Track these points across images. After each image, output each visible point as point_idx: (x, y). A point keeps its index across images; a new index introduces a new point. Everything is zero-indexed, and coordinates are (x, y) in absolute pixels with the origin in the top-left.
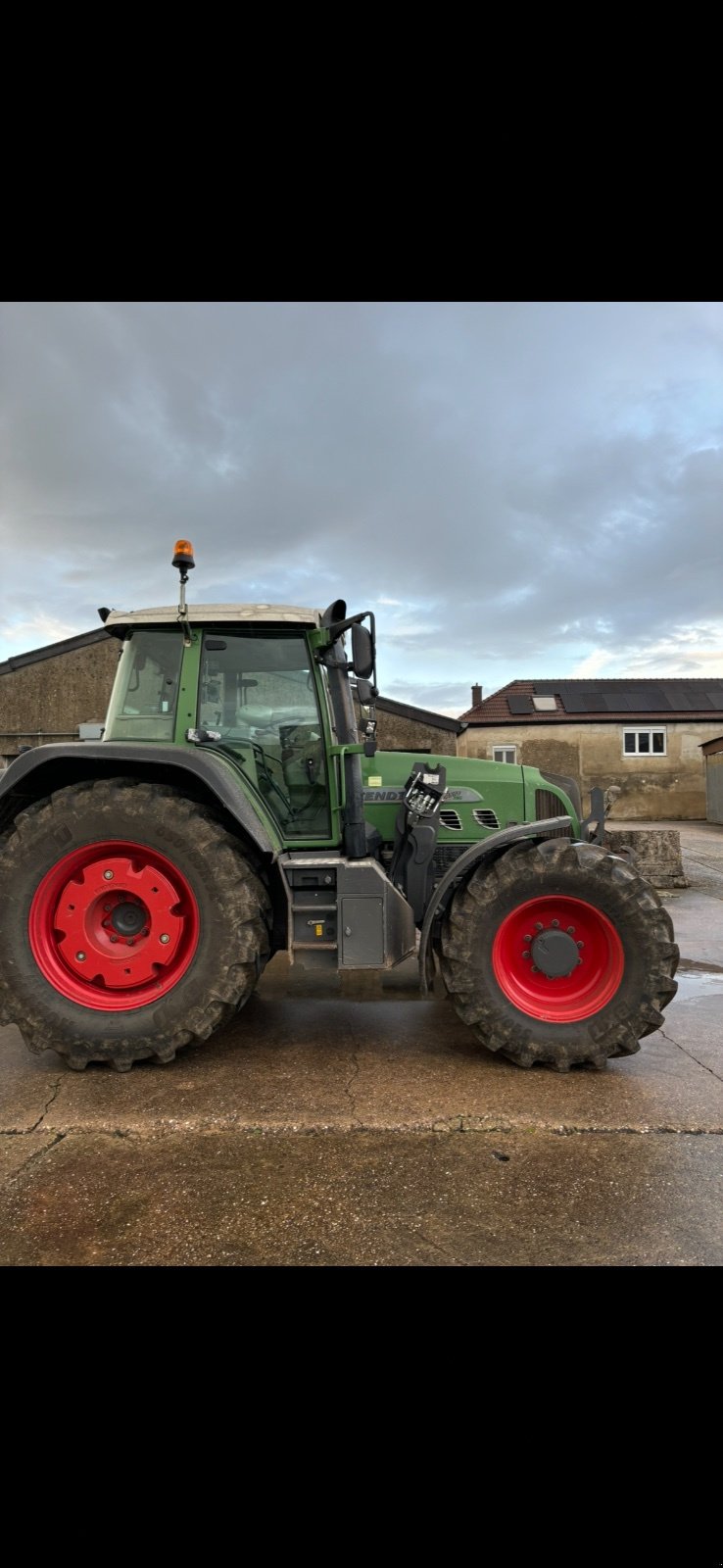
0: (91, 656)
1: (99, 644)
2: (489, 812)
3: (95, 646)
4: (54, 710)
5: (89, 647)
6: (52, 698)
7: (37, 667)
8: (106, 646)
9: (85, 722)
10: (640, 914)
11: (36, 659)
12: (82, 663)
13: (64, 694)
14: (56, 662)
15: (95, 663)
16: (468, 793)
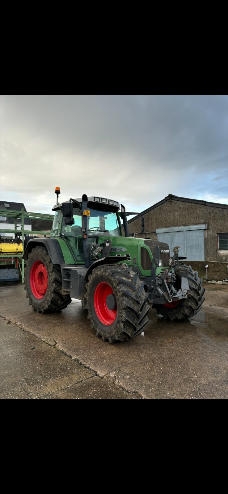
0: (159, 209)
1: (161, 205)
2: (129, 255)
3: (160, 206)
4: (151, 226)
5: (159, 207)
6: (150, 222)
7: (147, 214)
8: (163, 206)
9: (158, 228)
10: (117, 292)
11: (146, 212)
12: (157, 212)
13: (153, 221)
14: (151, 212)
15: (160, 211)
16: (124, 249)
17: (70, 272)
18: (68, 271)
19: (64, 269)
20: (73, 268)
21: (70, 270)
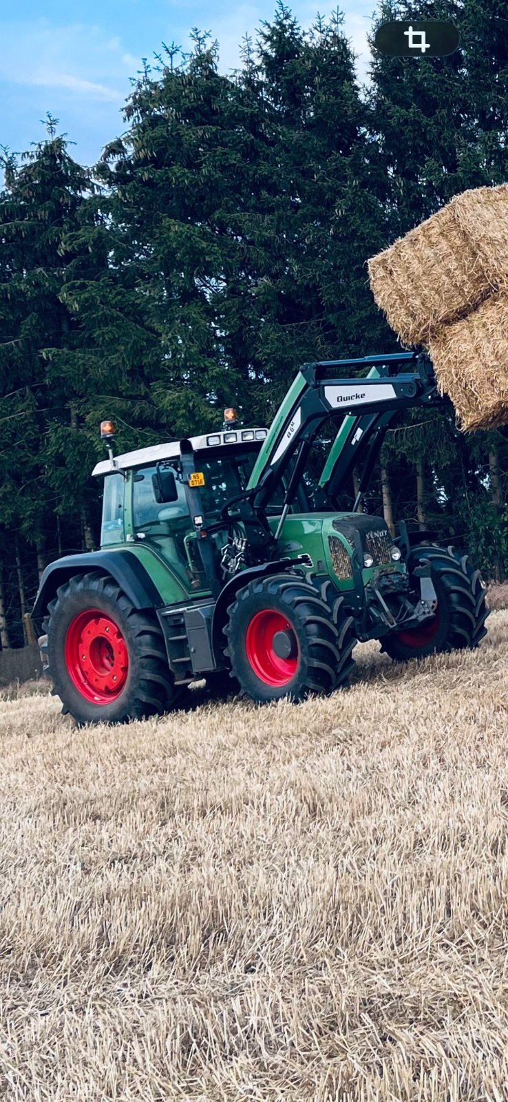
16: (294, 545)
17: (182, 620)
18: (177, 618)
19: (166, 617)
20: (188, 609)
21: (181, 614)
